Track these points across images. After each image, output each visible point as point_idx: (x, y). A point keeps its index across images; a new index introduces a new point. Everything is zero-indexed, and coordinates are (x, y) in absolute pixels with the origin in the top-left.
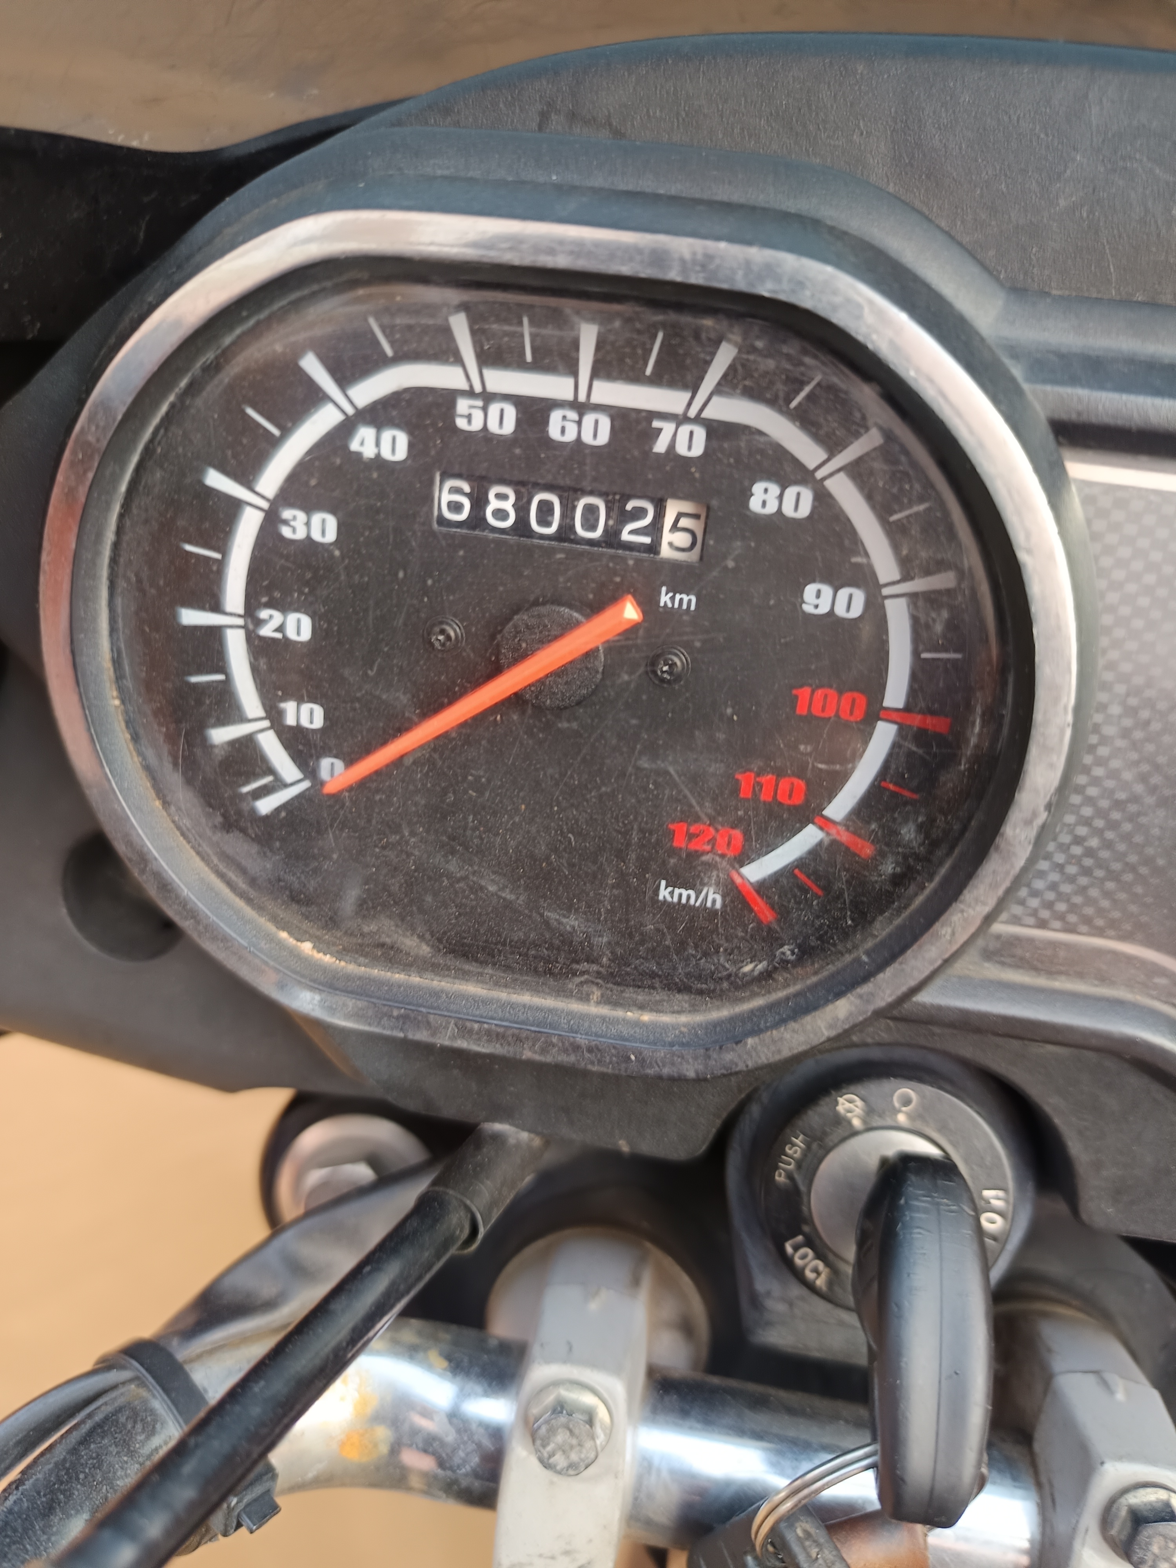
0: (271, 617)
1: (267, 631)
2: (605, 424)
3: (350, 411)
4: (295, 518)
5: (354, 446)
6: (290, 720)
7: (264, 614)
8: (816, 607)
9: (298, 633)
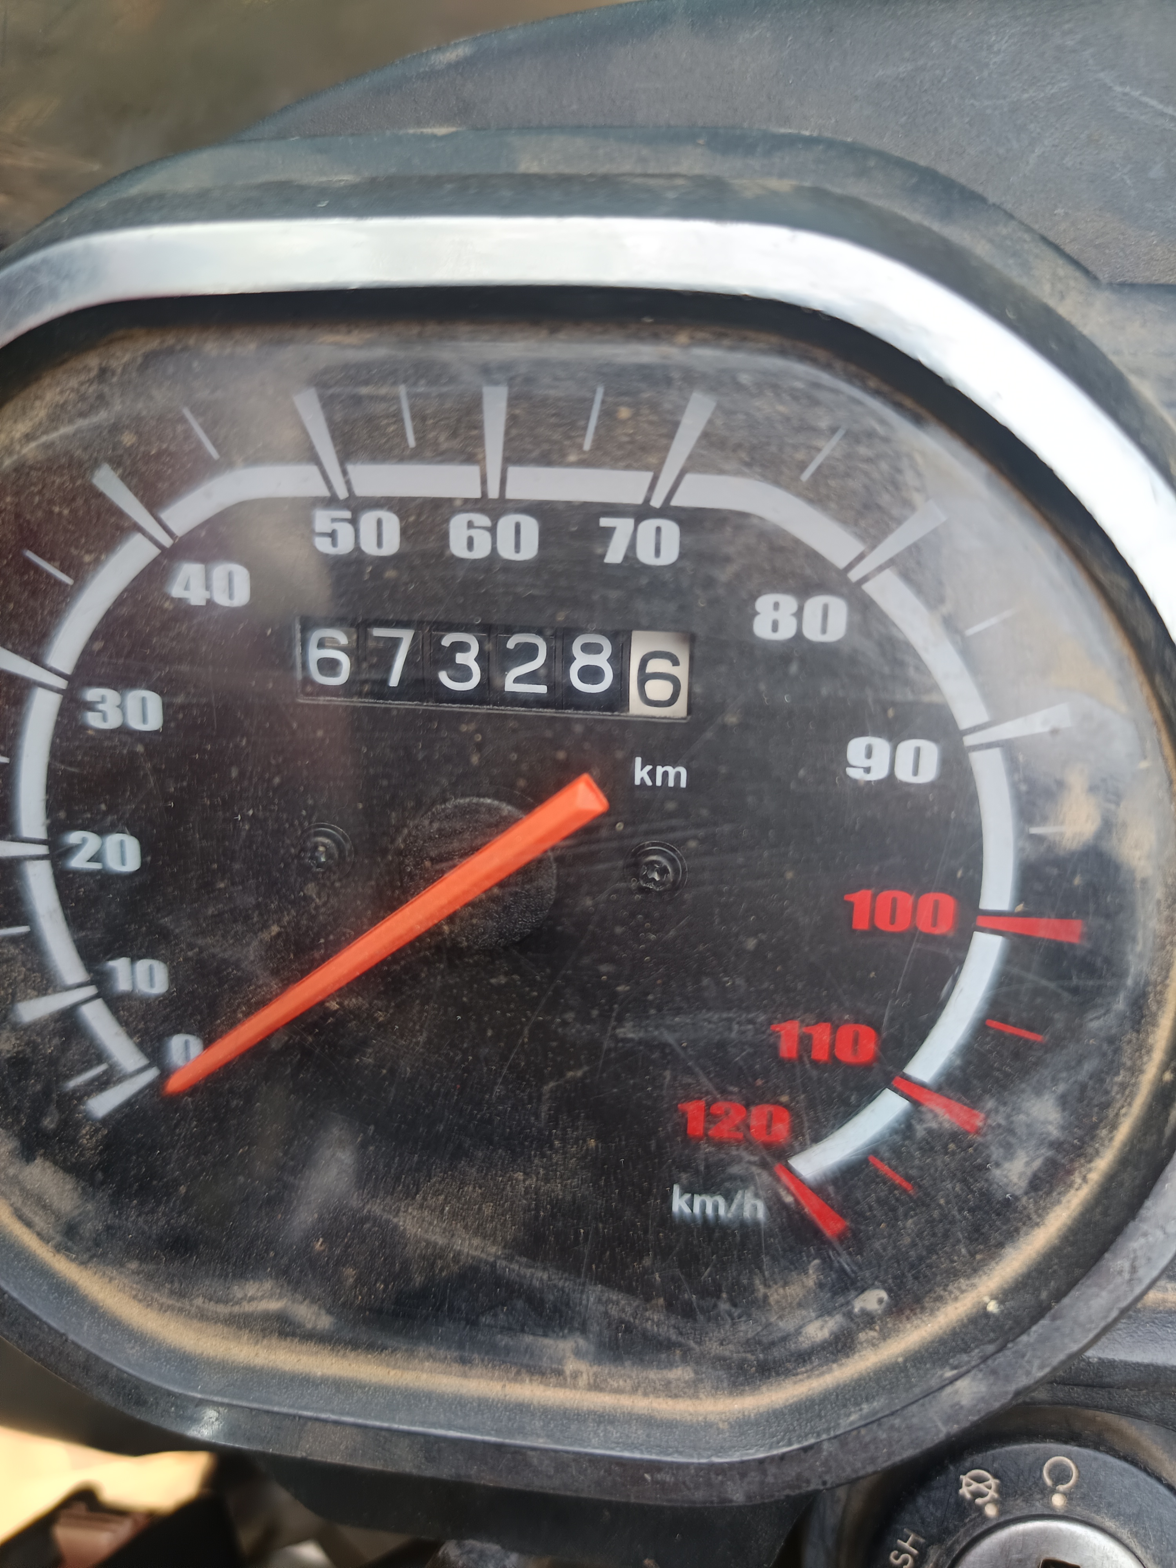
0: (84, 841)
1: (78, 862)
2: (531, 527)
3: (167, 542)
4: (103, 700)
5: (176, 591)
6: (123, 984)
7: (74, 837)
8: (868, 770)
9: (123, 862)
